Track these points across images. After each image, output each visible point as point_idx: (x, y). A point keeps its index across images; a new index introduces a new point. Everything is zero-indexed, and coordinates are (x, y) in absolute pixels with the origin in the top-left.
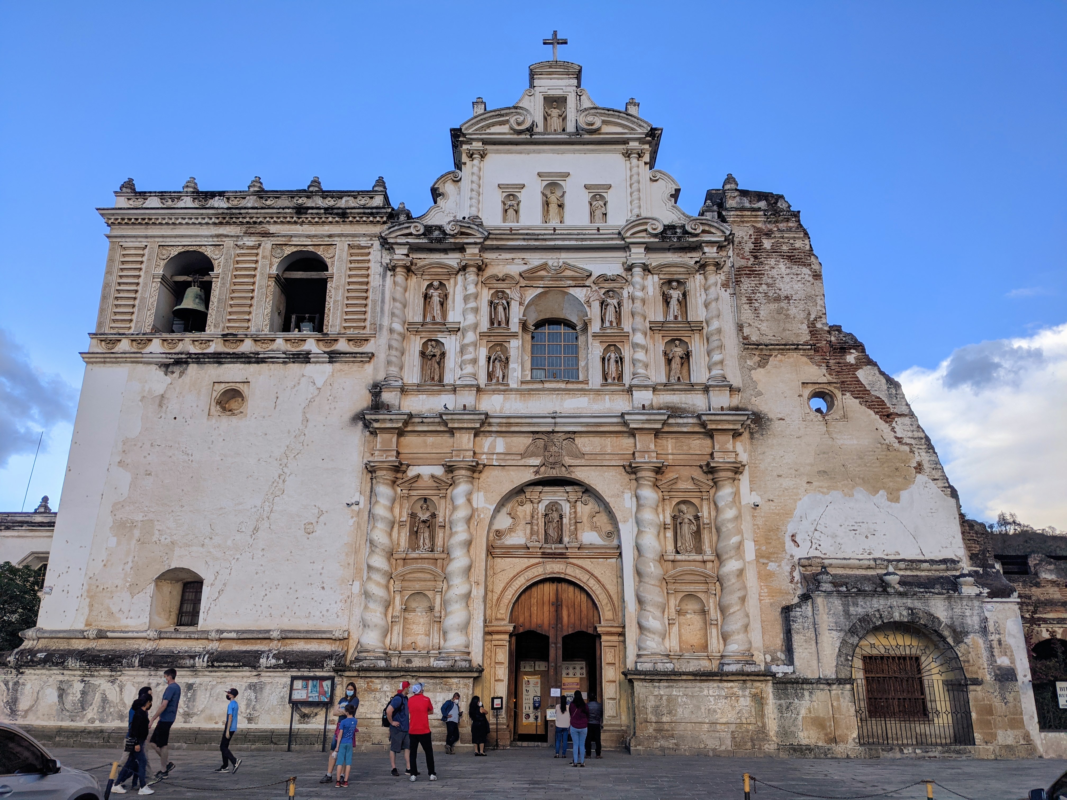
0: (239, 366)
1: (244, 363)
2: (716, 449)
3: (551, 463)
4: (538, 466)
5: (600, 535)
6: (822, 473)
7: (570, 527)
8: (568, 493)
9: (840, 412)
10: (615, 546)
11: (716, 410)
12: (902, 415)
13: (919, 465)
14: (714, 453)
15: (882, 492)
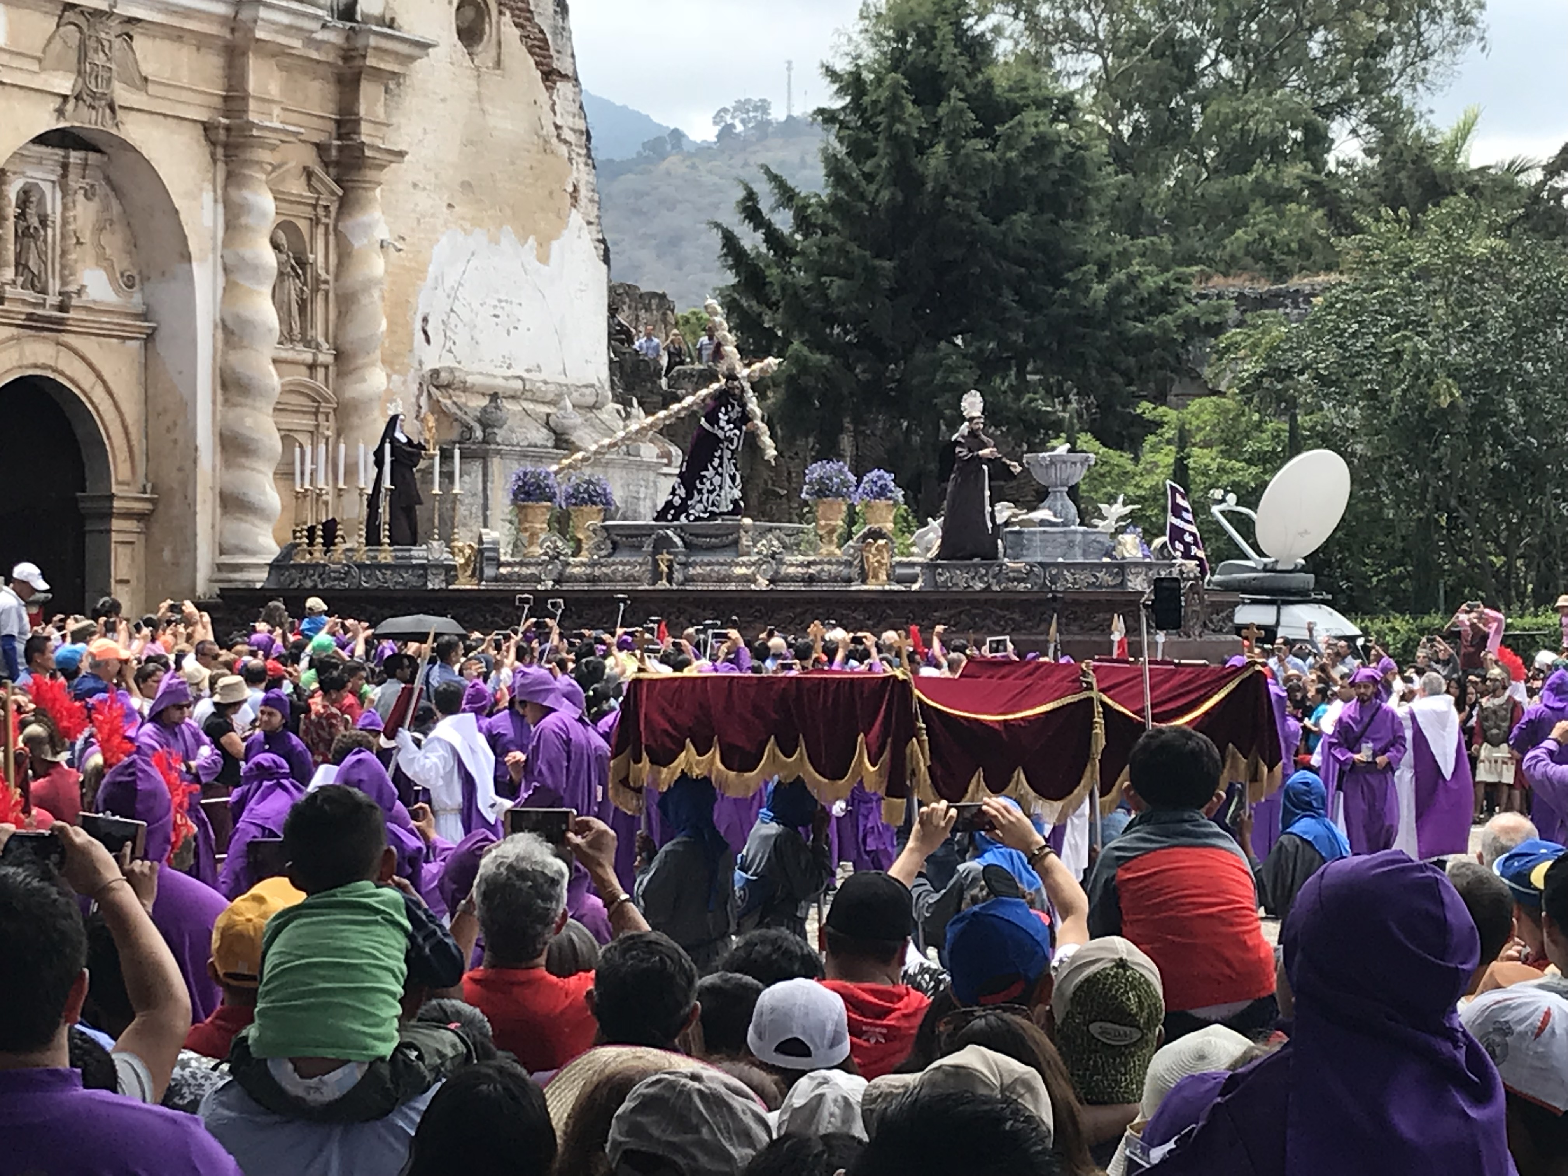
2: (362, 113)
3: (94, 95)
4: (65, 98)
5: (112, 280)
6: (466, 185)
7: (64, 253)
8: (65, 166)
9: (493, 53)
10: (140, 309)
11: (367, 19)
12: (565, 77)
13: (576, 189)
14: (358, 122)
15: (532, 240)
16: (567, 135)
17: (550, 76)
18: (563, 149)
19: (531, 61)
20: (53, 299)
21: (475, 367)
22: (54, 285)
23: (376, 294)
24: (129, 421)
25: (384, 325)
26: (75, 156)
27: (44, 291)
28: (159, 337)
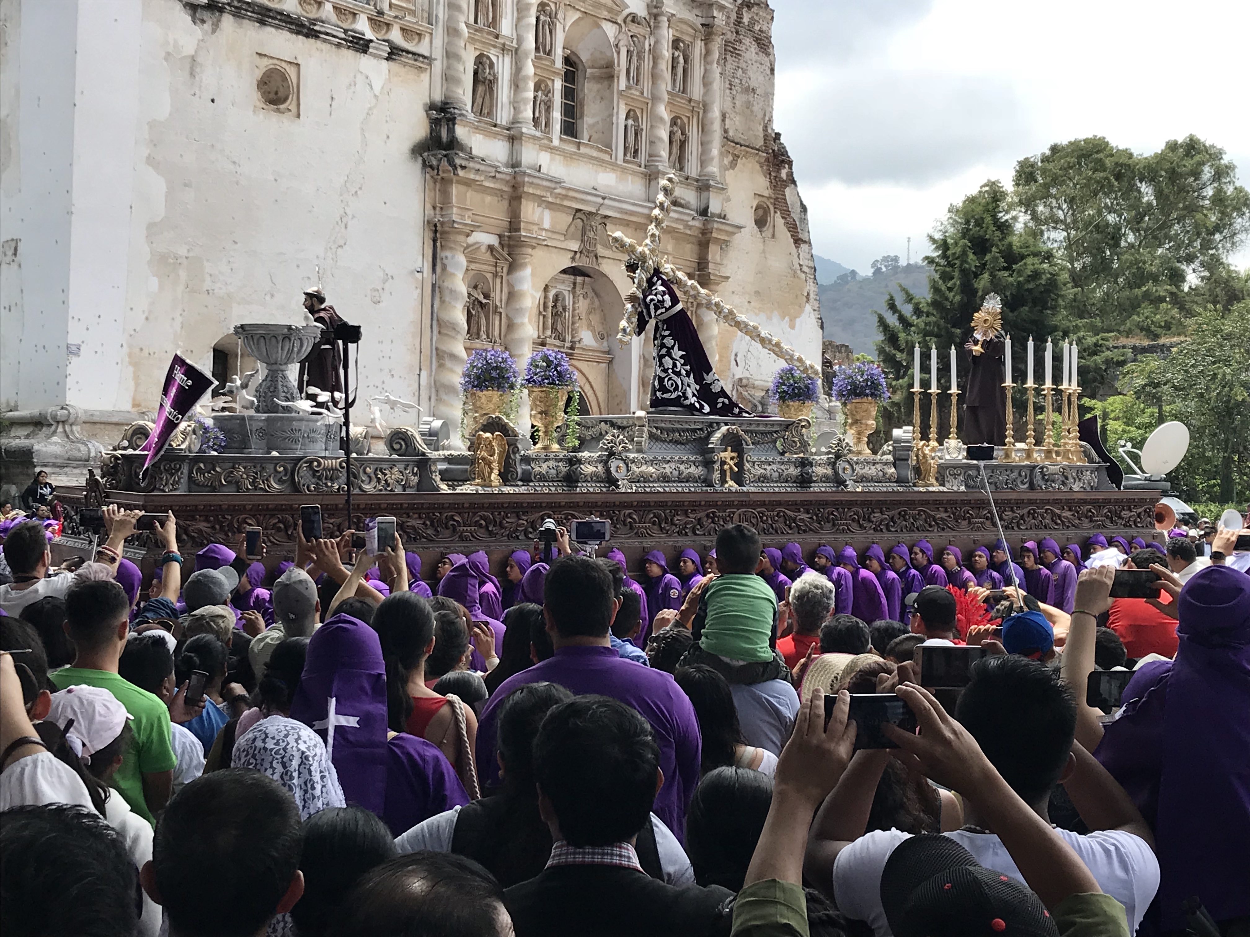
0: (286, 34)
1: (291, 31)
2: (710, 259)
3: (588, 251)
4: (576, 252)
5: (594, 336)
6: (757, 293)
7: (573, 323)
8: (575, 284)
9: (771, 230)
10: (607, 349)
11: (713, 215)
12: (805, 242)
13: (808, 294)
14: (708, 263)
15: (787, 318)
16: (805, 269)
17: (798, 241)
18: (803, 275)
19: (789, 235)
20: (568, 344)
21: (759, 377)
22: (569, 338)
23: (714, 343)
24: (600, 400)
25: (717, 358)
26: (579, 279)
27: (564, 341)
28: (614, 362)
